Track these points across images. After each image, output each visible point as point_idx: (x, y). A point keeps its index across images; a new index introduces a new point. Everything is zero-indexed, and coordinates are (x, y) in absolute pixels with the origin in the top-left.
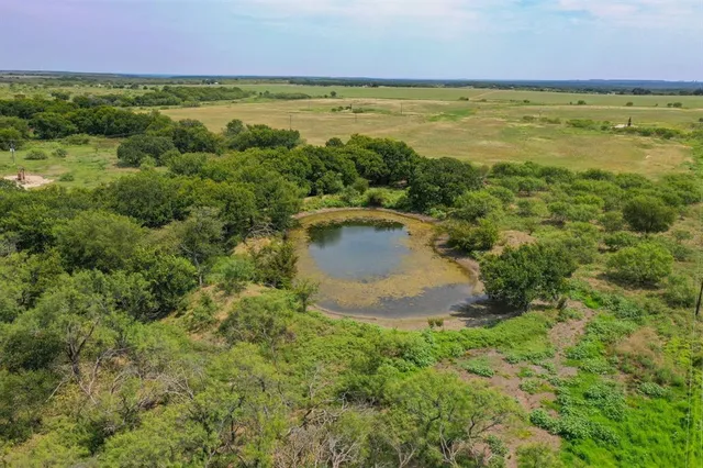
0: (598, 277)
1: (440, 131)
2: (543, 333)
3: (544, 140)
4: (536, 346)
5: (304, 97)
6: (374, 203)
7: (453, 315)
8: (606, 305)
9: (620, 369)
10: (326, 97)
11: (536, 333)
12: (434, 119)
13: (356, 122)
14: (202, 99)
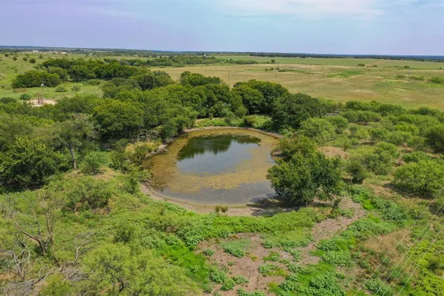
0: (385, 186)
1: (330, 84)
2: (309, 226)
3: (404, 90)
4: (296, 236)
5: (253, 63)
6: (247, 125)
7: (248, 205)
8: (379, 208)
9: (359, 263)
10: (268, 63)
11: (302, 225)
12: (332, 76)
13: (277, 77)
14: (188, 63)
